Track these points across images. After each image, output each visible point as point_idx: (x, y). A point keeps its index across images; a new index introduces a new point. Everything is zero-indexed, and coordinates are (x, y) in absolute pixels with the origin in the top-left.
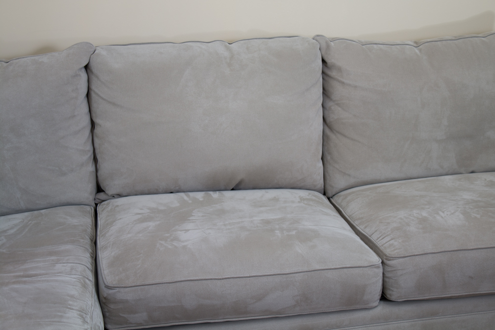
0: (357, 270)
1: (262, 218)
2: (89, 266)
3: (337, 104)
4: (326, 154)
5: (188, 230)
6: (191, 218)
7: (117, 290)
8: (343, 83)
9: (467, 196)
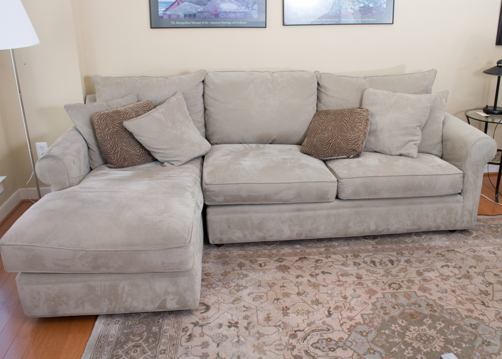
0: (325, 183)
1: (282, 157)
2: (199, 175)
3: (324, 105)
5: (246, 160)
6: (248, 155)
7: (210, 185)
8: (327, 95)
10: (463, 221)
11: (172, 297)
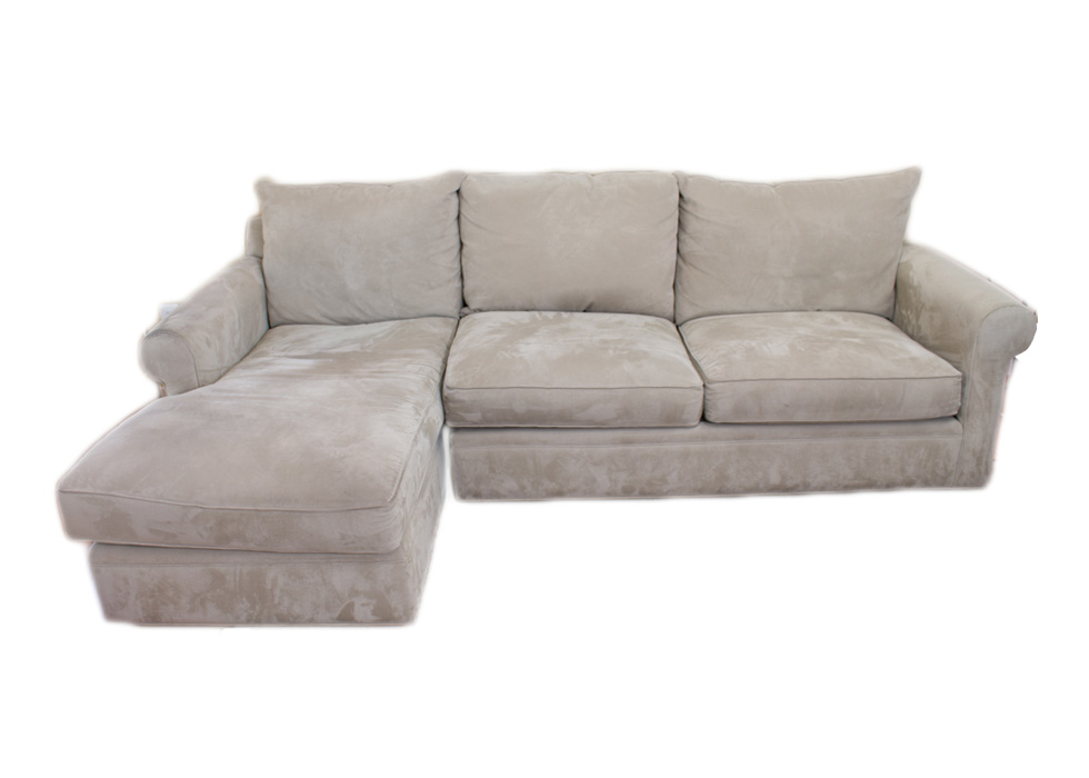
1: (601, 338)
2: (439, 369)
3: (691, 237)
4: (677, 283)
5: (530, 343)
6: (536, 333)
7: (456, 390)
8: (697, 217)
9: (802, 331)
10: (962, 474)
11: (365, 601)
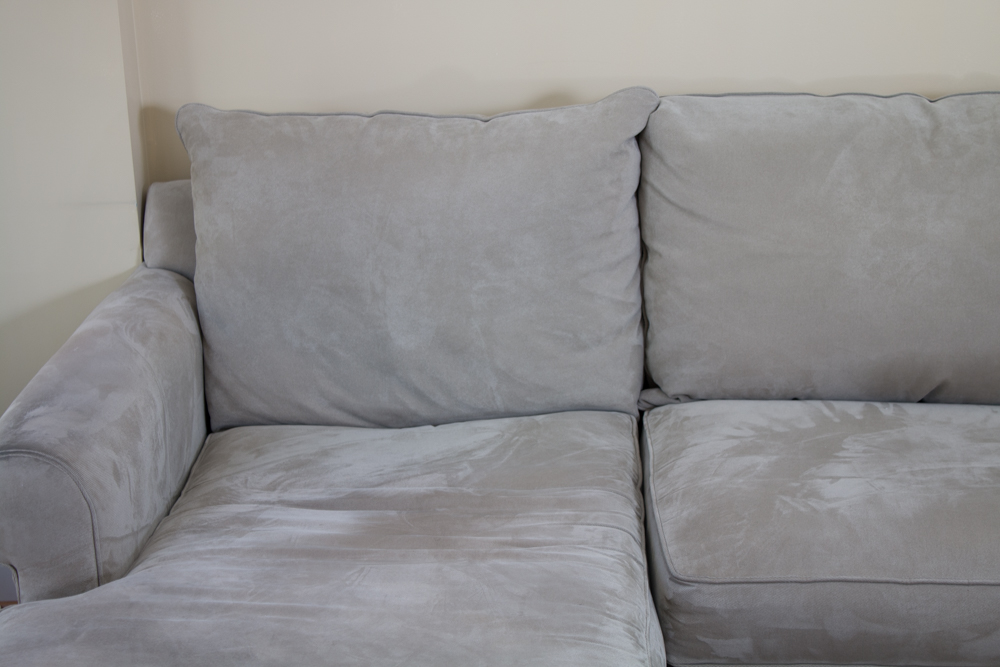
1: (989, 466)
2: (635, 532)
5: (838, 478)
6: (841, 454)
7: (695, 587)
